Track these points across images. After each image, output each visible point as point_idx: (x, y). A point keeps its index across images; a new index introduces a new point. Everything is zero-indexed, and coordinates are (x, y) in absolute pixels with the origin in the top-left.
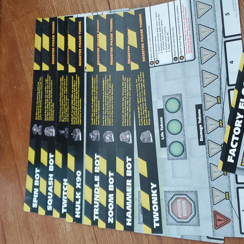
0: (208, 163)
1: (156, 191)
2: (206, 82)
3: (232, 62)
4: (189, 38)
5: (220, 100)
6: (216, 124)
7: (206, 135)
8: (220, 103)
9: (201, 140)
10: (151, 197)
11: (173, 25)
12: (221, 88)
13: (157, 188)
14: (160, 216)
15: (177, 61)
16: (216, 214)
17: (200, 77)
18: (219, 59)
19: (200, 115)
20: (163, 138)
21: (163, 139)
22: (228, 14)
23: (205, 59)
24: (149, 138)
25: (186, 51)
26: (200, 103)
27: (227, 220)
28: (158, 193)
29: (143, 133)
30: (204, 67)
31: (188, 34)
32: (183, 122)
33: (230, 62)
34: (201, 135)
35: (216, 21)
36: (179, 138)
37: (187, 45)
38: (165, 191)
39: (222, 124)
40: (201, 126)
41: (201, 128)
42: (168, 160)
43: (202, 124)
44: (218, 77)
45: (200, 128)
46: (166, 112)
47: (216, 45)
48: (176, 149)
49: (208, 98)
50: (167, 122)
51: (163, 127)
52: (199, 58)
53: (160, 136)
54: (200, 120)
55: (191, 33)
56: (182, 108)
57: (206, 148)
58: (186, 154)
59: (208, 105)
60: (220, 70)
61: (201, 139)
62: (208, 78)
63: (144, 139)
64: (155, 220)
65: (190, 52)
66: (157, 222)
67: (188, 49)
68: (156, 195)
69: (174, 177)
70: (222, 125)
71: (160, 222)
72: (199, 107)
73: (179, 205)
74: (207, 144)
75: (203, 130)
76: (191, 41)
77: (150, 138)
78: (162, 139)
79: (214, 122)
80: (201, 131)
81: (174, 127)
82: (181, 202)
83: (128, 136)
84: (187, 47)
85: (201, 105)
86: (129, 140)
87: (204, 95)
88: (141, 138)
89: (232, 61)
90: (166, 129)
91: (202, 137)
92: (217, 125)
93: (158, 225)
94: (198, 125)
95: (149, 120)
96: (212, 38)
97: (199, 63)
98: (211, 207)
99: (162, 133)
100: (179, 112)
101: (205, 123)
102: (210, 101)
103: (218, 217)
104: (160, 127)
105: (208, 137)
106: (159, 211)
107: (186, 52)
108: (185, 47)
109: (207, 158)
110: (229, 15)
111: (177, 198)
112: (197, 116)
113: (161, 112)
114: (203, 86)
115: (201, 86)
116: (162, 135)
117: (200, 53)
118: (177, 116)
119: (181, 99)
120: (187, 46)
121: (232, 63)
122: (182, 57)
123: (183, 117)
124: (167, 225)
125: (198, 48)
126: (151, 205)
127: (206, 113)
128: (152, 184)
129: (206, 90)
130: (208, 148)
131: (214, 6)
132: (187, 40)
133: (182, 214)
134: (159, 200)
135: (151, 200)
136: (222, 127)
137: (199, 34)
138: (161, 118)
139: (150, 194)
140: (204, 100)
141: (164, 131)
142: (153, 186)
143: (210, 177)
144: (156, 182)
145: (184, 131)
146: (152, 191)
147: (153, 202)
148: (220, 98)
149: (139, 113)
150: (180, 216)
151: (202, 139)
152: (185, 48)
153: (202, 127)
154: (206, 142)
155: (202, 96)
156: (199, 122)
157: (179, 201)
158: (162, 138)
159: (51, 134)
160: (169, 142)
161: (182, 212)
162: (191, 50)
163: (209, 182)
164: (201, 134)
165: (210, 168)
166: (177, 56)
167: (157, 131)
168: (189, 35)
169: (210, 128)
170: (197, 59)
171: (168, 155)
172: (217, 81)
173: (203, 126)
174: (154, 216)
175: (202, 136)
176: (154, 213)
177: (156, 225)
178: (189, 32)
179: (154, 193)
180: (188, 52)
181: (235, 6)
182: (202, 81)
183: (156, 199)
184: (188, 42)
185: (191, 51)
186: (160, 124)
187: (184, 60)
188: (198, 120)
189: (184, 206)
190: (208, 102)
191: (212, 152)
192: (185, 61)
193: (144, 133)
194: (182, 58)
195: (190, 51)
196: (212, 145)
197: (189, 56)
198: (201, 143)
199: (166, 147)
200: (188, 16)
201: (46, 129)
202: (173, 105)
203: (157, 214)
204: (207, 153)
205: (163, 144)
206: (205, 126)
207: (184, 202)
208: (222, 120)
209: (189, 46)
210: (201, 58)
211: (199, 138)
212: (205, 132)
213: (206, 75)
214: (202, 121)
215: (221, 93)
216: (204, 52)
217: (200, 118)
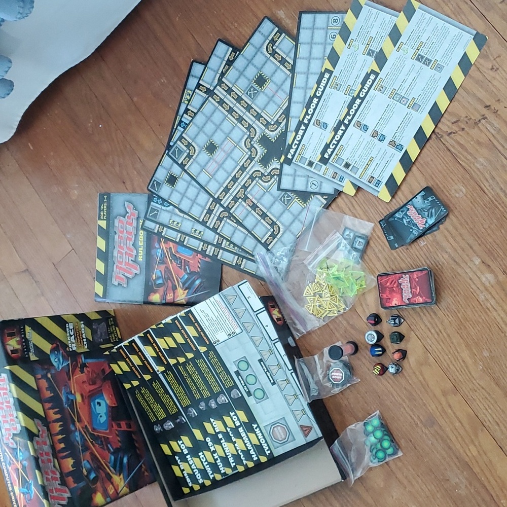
0: (283, 395)
1: (258, 429)
2: (257, 343)
3: (267, 326)
4: (232, 319)
5: (272, 352)
7: (274, 377)
8: (273, 354)
9: (272, 381)
10: (256, 435)
11: (216, 314)
12: (268, 345)
13: (258, 426)
14: (268, 446)
15: (232, 336)
16: (302, 427)
17: (252, 341)
18: (258, 327)
19: (263, 366)
21: (247, 391)
22: (249, 297)
23: (249, 329)
24: (238, 394)
27: (310, 428)
28: (260, 430)
29: (231, 392)
30: (251, 334)
31: (229, 317)
32: (255, 374)
35: (244, 304)
36: (257, 386)
38: (264, 427)
39: (280, 366)
40: (267, 373)
41: (269, 374)
42: (257, 403)
43: (268, 371)
44: (263, 338)
46: (240, 372)
47: (251, 318)
48: (259, 394)
49: (264, 353)
50: (244, 378)
51: (243, 382)
53: (244, 389)
54: (265, 369)
55: (232, 316)
56: (250, 365)
58: (267, 395)
59: (266, 357)
60: (262, 333)
62: (257, 340)
63: (234, 396)
64: (265, 450)
66: (267, 450)
67: (234, 326)
68: (259, 432)
69: (265, 414)
71: (269, 449)
72: (260, 361)
73: (277, 432)
74: (277, 383)
75: (270, 375)
76: (234, 321)
79: (275, 367)
80: (269, 376)
81: (251, 380)
82: (278, 429)
83: (223, 398)
85: (261, 359)
86: (226, 401)
87: (260, 352)
88: (232, 396)
90: (246, 383)
91: (271, 379)
92: (277, 369)
93: (269, 452)
94: (266, 373)
95: (232, 381)
96: (246, 315)
97: (246, 333)
98: (297, 423)
99: (245, 387)
100: (249, 368)
102: (266, 355)
103: (305, 429)
104: (241, 384)
105: (275, 378)
106: (266, 442)
109: (281, 392)
111: (274, 428)
112: (263, 367)
113: (237, 373)
114: (257, 347)
115: (255, 347)
116: (246, 388)
117: (244, 326)
118: (249, 372)
119: (247, 359)
122: (233, 333)
123: (253, 371)
124: (275, 449)
125: (241, 324)
126: (259, 440)
127: (267, 364)
128: (253, 425)
129: (259, 349)
130: (278, 386)
131: (238, 295)
133: (281, 438)
134: (263, 435)
135: (257, 437)
136: (281, 368)
137: (237, 315)
138: (239, 377)
139: (255, 432)
140: (261, 355)
141: (245, 385)
142: (255, 426)
143: (288, 404)
144: (256, 422)
145: (258, 380)
146: (256, 430)
147: (259, 438)
148: (271, 350)
149: (222, 379)
150: (280, 439)
152: (232, 326)
156: (265, 371)
157: (275, 429)
159: (170, 427)
160: (252, 392)
161: (281, 436)
163: (289, 408)
165: (285, 398)
166: (229, 333)
167: (240, 387)
169: (274, 372)
170: (244, 331)
171: (255, 400)
172: (264, 340)
174: (264, 447)
176: (263, 445)
177: (268, 453)
178: (229, 315)
179: (257, 431)
180: (235, 328)
182: (255, 344)
183: (260, 434)
184: (232, 322)
185: (238, 327)
186: (240, 381)
187: (235, 334)
188: (264, 369)
189: (281, 431)
190: (264, 356)
191: (282, 387)
192: (237, 335)
193: (233, 392)
196: (280, 383)
197: (238, 331)
198: (274, 384)
199: (251, 395)
200: (224, 306)
201: (164, 425)
202: (243, 366)
203: (266, 445)
204: (279, 389)
205: (249, 394)
207: (279, 428)
208: (279, 364)
209: (234, 324)
210: (246, 330)
211: (270, 381)
212: (272, 376)
213: (255, 339)
214: (267, 369)
215: (270, 347)
216: (246, 325)
217: (264, 367)
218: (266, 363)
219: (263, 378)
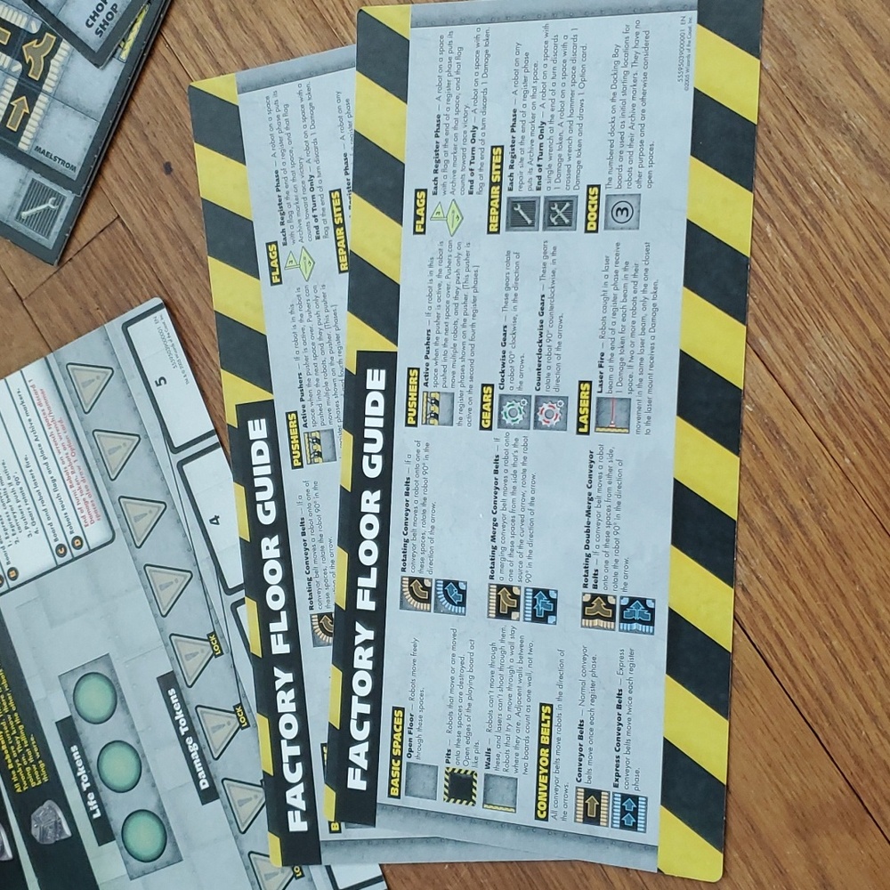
0: (241, 853)
2: (166, 597)
3: (215, 520)
4: (80, 479)
5: (218, 644)
6: (229, 723)
7: (213, 765)
8: (222, 654)
9: (204, 785)
11: (23, 449)
12: (210, 608)
15: (68, 557)
17: (145, 588)
18: (179, 521)
19: (177, 707)
20: (98, 810)
21: (98, 814)
22: (162, 381)
23: (141, 528)
24: (58, 825)
25: (82, 520)
26: (166, 668)
29: (35, 813)
30: (146, 554)
31: (72, 468)
32: (139, 742)
33: (211, 521)
34: (198, 770)
35: (136, 408)
36: (140, 797)
37: (81, 498)
39: (245, 715)
40: (189, 741)
41: (193, 748)
42: (131, 878)
43: (192, 732)
44: (193, 574)
45: (190, 747)
46: (81, 725)
47: (157, 479)
48: (144, 836)
49: (185, 648)
50: (93, 757)
51: (86, 776)
52: (124, 531)
53: (87, 808)
54: (183, 722)
55: (81, 463)
56: (123, 697)
57: (225, 807)
58: (175, 844)
59: (191, 667)
60: (191, 550)
61: (201, 782)
62: (168, 584)
63: (44, 832)
65: (94, 518)
67: (85, 513)
70: (247, 721)
72: (167, 681)
74: (223, 795)
75: (200, 752)
76: (86, 487)
77: (60, 823)
78: (95, 816)
79: (223, 719)
80: (195, 755)
81: (118, 767)
84: (82, 505)
85: (172, 674)
86: (3, 849)
87: (171, 640)
88: (36, 832)
89: (216, 518)
90: (97, 780)
91: (202, 774)
92: (231, 727)
94: (182, 739)
95: (42, 765)
96: (140, 461)
97: (129, 545)
99: (91, 796)
100: (119, 714)
101: (198, 728)
102: (194, 655)
104: (78, 780)
105: (221, 769)
107: (83, 524)
108: (77, 507)
109: (236, 838)
110: (165, 383)
112: (173, 713)
113: (68, 730)
114: (161, 614)
115: (155, 616)
116: (92, 804)
117: (123, 515)
118: (116, 728)
119: (112, 670)
120: (82, 502)
121: (218, 523)
122: (78, 541)
123: (133, 726)
125: (113, 503)
127: (193, 696)
129: (172, 624)
130: (229, 807)
131: (119, 367)
132: (76, 487)
136: (248, 726)
137: (102, 459)
138: (74, 748)
140: (175, 657)
141: (93, 788)
145: (149, 770)
148: (216, 636)
149: (6, 752)
151: (206, 781)
152: (78, 511)
153: (195, 744)
154: (219, 787)
155: (166, 645)
156: (183, 731)
158: (94, 811)
160: (117, 820)
162: (96, 512)
164: (197, 766)
165: (251, 868)
166: (62, 541)
167: (73, 796)
168: (76, 470)
169: (218, 739)
170: (120, 536)
171: (126, 863)
172: (194, 589)
173: (196, 740)
175: (203, 772)
178: (73, 459)
180: (88, 520)
181: (173, 352)
182: (154, 599)
184: (81, 492)
185: (98, 516)
186: (75, 770)
187: (85, 549)
188: (176, 724)
190: (188, 660)
191: (245, 812)
192: (91, 551)
193: (40, 813)
194: (80, 544)
195: (94, 515)
196: (237, 793)
197: (96, 534)
198: (208, 796)
199: (112, 838)
200: (58, 413)
202: (95, 698)
204: (230, 823)
205: (104, 831)
206: (201, 737)
208: (241, 704)
209: (86, 502)
210: (129, 530)
211: (196, 780)
212: (209, 758)
213: (160, 578)
214: (190, 723)
215: (215, 622)
216: (133, 509)
217: (180, 715)
218: (188, 693)
219: (168, 766)
